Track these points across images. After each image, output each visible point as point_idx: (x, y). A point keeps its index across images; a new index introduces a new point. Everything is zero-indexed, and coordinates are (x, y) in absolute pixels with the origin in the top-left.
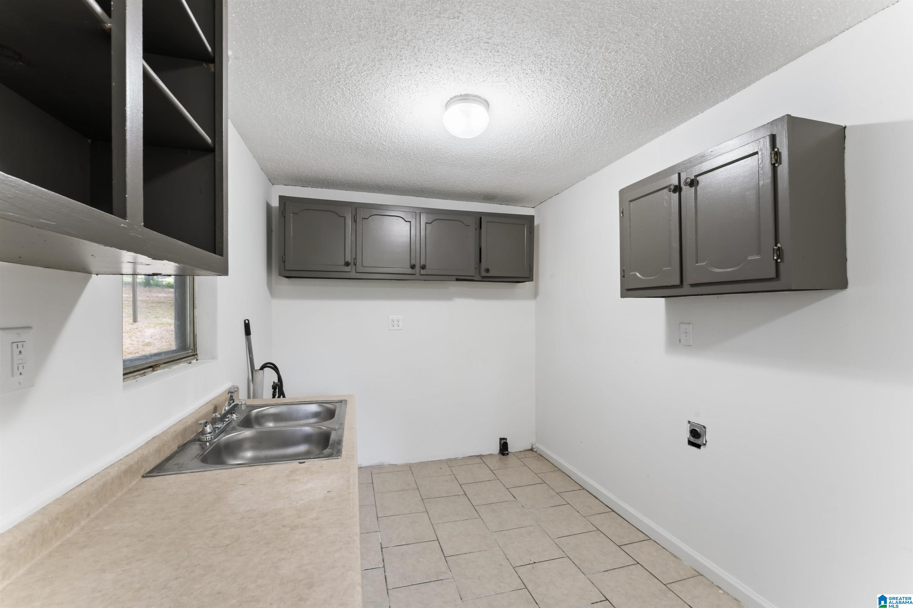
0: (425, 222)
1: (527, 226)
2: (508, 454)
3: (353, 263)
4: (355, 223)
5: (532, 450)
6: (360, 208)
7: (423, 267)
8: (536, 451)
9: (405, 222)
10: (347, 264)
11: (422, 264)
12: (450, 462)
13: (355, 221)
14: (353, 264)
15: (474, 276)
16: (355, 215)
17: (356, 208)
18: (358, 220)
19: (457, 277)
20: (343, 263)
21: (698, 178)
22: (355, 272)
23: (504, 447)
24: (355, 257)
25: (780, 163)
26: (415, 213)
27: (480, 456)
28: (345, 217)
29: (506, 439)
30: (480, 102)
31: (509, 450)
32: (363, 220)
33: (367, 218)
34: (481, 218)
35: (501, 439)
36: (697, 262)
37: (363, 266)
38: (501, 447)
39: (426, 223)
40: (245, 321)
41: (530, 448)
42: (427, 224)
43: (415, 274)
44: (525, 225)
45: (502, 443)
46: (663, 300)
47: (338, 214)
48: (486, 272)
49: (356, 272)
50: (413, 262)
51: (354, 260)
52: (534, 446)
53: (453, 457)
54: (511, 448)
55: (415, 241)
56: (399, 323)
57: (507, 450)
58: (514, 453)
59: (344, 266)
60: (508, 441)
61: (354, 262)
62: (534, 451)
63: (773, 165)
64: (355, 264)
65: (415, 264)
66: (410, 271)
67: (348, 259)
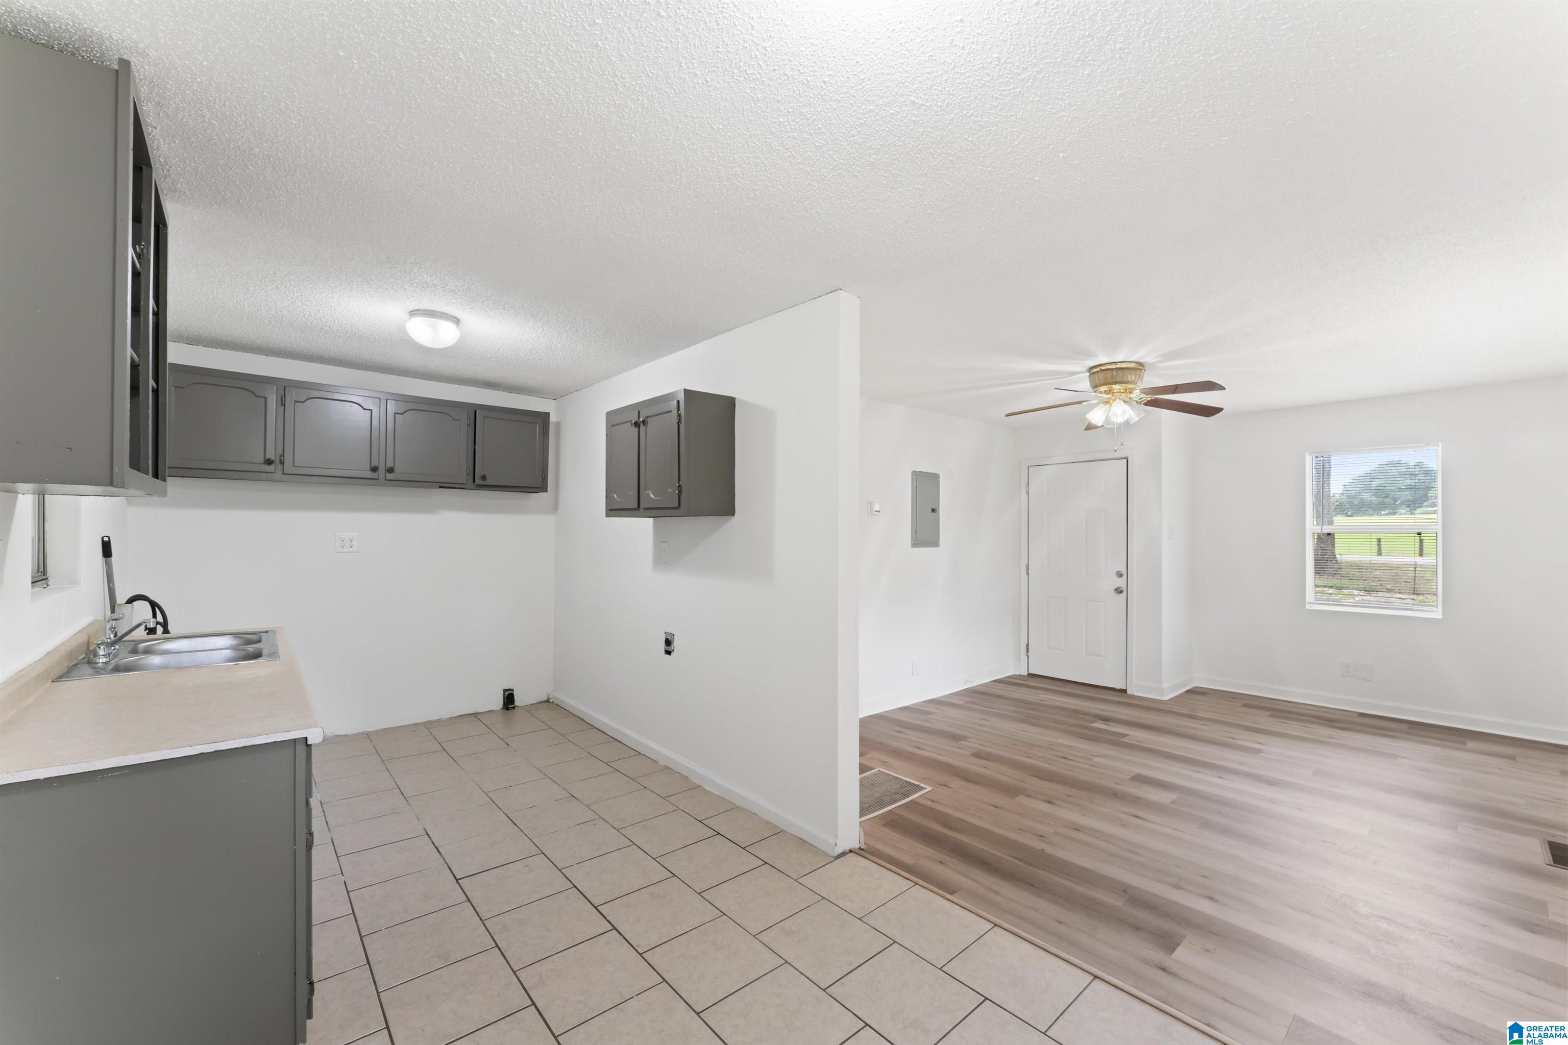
0: (394, 411)
1: (539, 426)
2: (514, 708)
3: (278, 460)
4: (283, 407)
5: (547, 701)
6: (291, 388)
7: (391, 470)
8: (553, 702)
9: (364, 411)
10: (269, 462)
11: (388, 466)
12: (429, 725)
13: (282, 403)
14: (279, 462)
15: (465, 484)
16: (283, 396)
17: (285, 387)
18: (287, 404)
19: (441, 485)
20: (261, 460)
21: (648, 419)
22: (281, 472)
23: (509, 699)
24: (281, 452)
25: (681, 423)
26: (378, 400)
27: (475, 715)
28: (266, 398)
29: (512, 690)
30: (447, 318)
31: (516, 703)
32: (296, 403)
33: (303, 401)
34: (476, 412)
35: (505, 691)
36: (646, 490)
37: (296, 465)
38: (505, 700)
39: (395, 413)
40: (103, 538)
41: (545, 699)
42: (396, 415)
43: (377, 479)
44: (536, 424)
45: (506, 695)
46: (652, 519)
47: (254, 393)
48: (483, 480)
49: (283, 474)
50: (374, 463)
51: (281, 456)
52: (551, 696)
53: (434, 717)
54: (518, 701)
55: (378, 436)
56: (353, 543)
57: (513, 704)
58: (522, 707)
59: (264, 465)
60: (515, 693)
61: (281, 460)
62: (550, 702)
63: (678, 423)
64: (282, 463)
65: (378, 466)
66: (370, 474)
67: (270, 455)
